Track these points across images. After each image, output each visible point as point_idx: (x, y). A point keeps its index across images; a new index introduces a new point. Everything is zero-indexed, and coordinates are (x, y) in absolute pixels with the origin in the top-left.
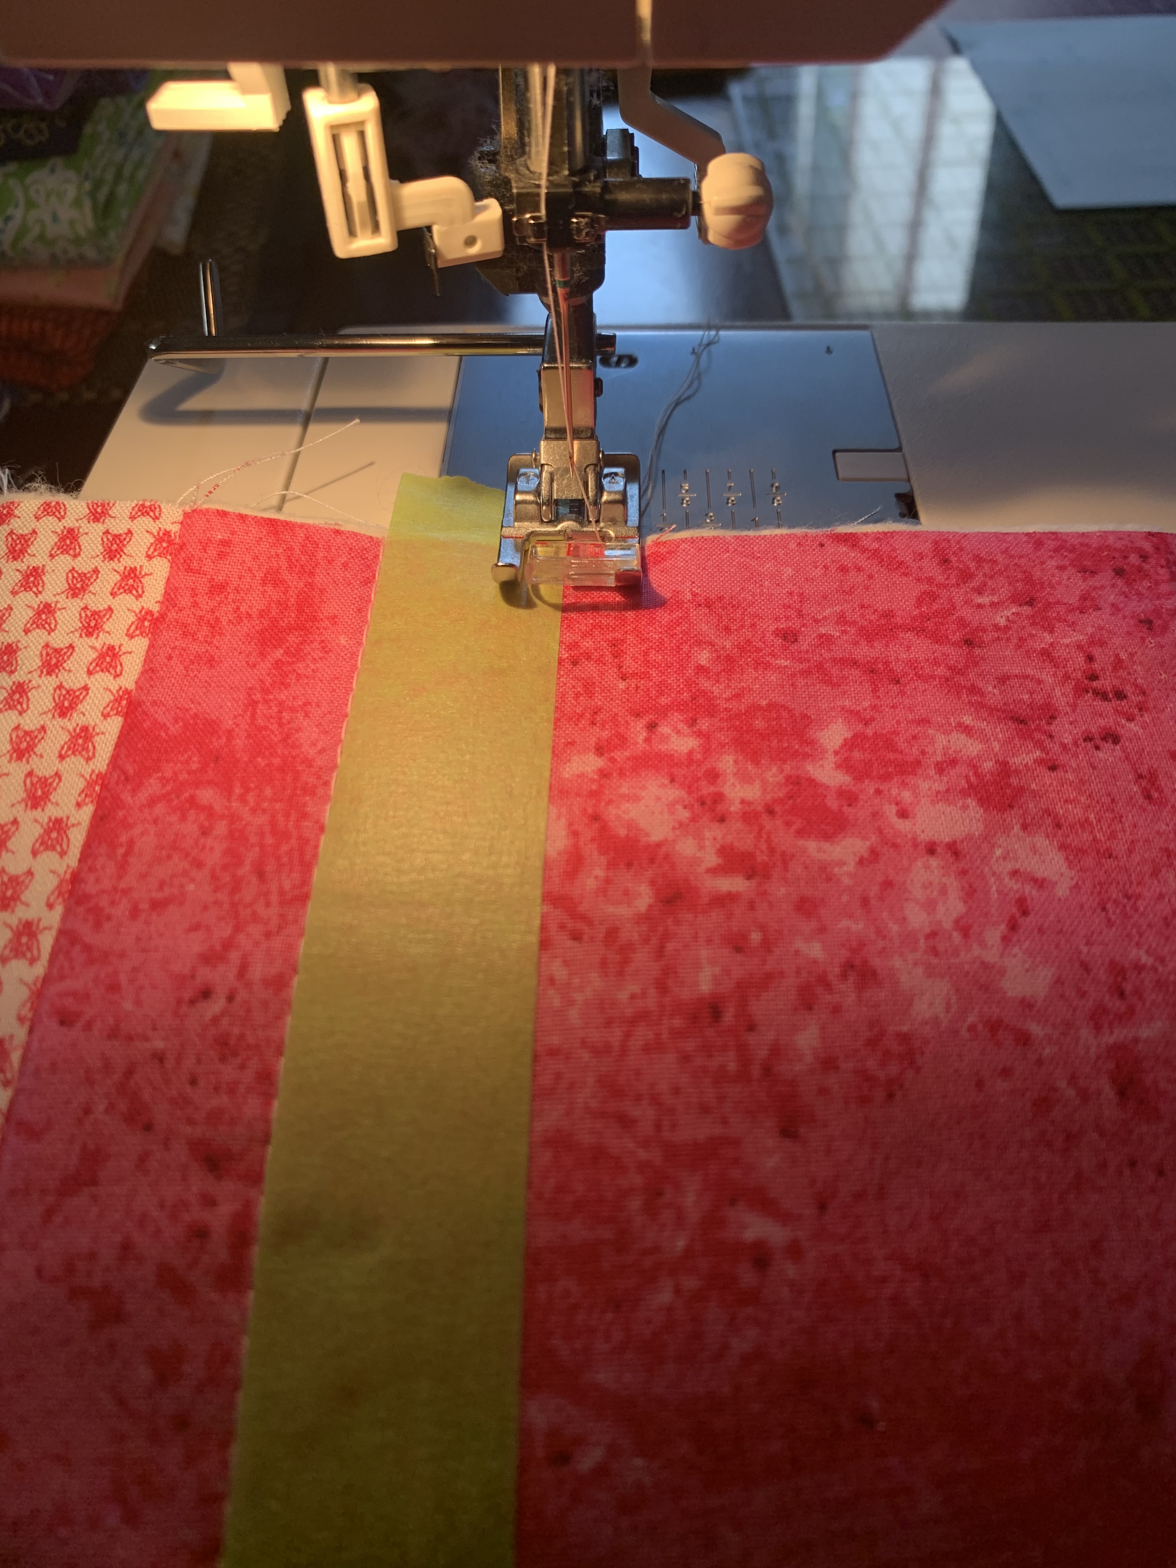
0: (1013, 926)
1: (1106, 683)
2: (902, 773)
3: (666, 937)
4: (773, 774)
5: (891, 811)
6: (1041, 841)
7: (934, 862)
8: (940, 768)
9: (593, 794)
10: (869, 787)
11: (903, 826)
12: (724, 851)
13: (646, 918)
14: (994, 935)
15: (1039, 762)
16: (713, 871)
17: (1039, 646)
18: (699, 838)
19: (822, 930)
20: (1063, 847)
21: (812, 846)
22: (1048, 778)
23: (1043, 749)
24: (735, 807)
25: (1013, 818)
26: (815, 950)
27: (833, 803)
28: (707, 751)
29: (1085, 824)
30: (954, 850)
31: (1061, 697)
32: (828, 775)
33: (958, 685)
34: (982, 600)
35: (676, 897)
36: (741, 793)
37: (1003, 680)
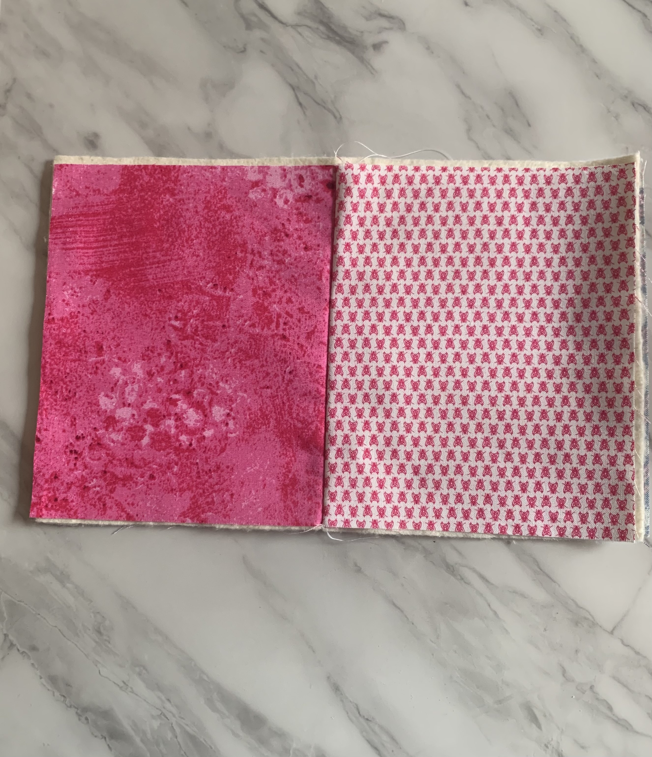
0: (116, 384)
1: (74, 456)
2: (131, 428)
3: (191, 383)
4: (162, 427)
5: (136, 417)
6: (103, 408)
7: (129, 402)
8: (122, 429)
9: (206, 423)
10: (140, 424)
11: (135, 412)
12: (176, 405)
13: (195, 388)
14: (121, 382)
15: (98, 430)
16: (179, 400)
17: (87, 471)
18: (181, 409)
19: (157, 384)
20: (99, 406)
21: (156, 407)
22: (97, 425)
23: (96, 434)
24: (172, 418)
25: (108, 414)
26: (159, 379)
27: (149, 419)
28: (178, 435)
29: (92, 412)
30: (124, 405)
31: (86, 453)
32: (149, 428)
33: (112, 457)
34: (98, 489)
35: (188, 394)
36: (171, 422)
37: (99, 459)
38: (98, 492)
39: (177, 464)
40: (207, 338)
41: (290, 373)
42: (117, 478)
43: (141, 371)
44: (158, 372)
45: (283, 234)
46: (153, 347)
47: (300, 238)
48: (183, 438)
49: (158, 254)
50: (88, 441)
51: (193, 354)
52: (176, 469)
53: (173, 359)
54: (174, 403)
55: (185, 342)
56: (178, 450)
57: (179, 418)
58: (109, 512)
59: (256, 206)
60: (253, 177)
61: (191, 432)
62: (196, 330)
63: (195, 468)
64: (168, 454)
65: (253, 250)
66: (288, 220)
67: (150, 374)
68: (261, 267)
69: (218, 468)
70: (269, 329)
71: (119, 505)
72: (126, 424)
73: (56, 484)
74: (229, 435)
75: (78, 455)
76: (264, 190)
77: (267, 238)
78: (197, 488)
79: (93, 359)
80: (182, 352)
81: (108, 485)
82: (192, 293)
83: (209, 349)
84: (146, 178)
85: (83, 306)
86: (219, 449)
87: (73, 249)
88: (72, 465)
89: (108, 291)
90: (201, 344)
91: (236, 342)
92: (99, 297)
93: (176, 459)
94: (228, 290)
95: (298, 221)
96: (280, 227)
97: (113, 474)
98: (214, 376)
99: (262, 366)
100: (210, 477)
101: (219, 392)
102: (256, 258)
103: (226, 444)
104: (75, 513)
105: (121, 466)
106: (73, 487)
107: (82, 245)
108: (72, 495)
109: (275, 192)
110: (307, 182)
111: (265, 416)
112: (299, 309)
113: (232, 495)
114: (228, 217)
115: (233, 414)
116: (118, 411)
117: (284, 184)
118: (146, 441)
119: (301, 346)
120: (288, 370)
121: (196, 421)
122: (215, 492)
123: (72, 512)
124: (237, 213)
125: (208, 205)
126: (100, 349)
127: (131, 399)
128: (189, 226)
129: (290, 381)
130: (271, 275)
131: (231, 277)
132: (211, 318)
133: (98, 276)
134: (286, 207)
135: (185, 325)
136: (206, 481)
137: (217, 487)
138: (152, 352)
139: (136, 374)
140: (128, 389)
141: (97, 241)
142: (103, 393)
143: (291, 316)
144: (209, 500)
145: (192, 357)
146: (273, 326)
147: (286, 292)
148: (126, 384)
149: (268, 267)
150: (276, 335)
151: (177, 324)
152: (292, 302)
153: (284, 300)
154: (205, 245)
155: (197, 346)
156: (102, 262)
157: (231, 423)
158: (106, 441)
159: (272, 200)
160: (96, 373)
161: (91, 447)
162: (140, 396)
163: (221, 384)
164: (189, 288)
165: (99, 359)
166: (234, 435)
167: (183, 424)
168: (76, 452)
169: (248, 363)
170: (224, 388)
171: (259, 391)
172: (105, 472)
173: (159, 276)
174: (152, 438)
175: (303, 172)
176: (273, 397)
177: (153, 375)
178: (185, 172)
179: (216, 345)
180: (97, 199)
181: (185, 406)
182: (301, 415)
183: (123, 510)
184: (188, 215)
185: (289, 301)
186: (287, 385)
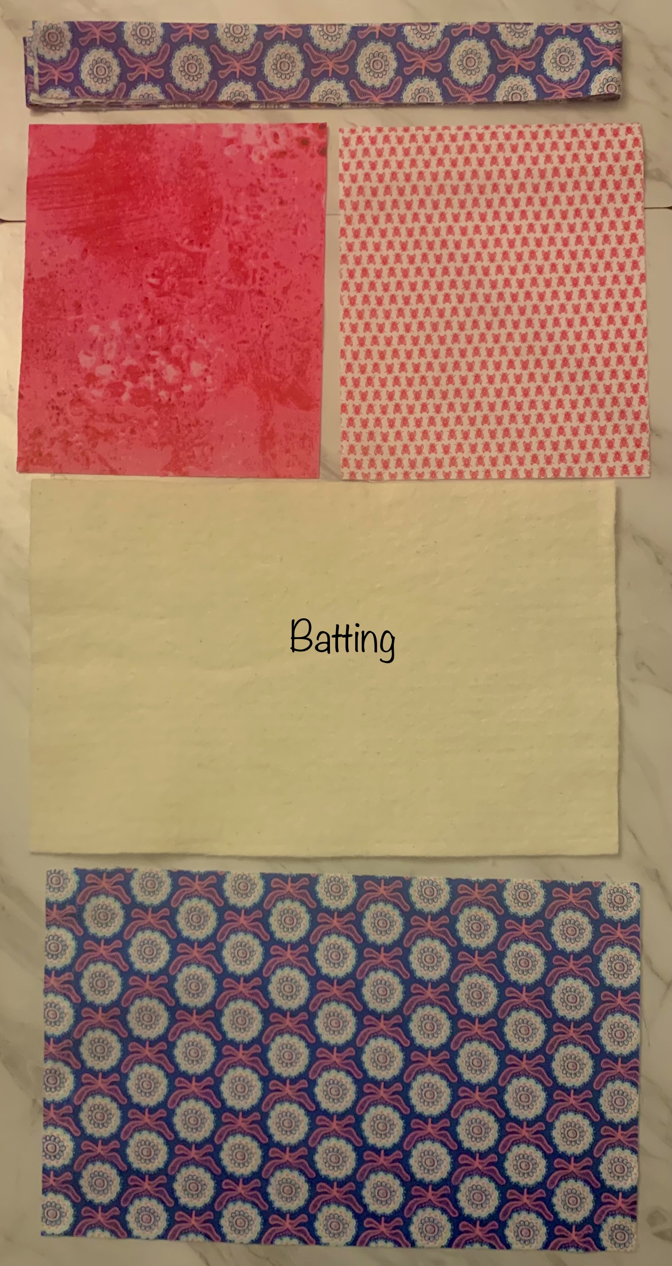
0: (95, 341)
1: (56, 412)
2: (111, 384)
3: (169, 339)
4: (141, 384)
5: (116, 374)
6: (83, 365)
7: (109, 359)
8: (102, 386)
9: (184, 378)
10: (119, 380)
11: (114, 369)
12: (154, 362)
13: (172, 344)
14: (99, 339)
15: (79, 387)
16: (157, 356)
17: (69, 426)
18: (160, 365)
19: (135, 341)
20: (79, 363)
21: (135, 363)
22: (78, 383)
23: (76, 391)
24: (152, 374)
25: (88, 371)
26: (137, 336)
27: (129, 375)
28: (157, 391)
29: (72, 369)
30: (103, 362)
31: (68, 409)
32: (128, 384)
33: (93, 412)
34: (80, 444)
35: (166, 350)
36: (149, 378)
37: (81, 414)
38: (80, 447)
39: (156, 419)
40: (184, 294)
41: (267, 327)
42: (98, 433)
43: (119, 329)
44: (136, 328)
45: (258, 190)
46: (131, 305)
47: (275, 192)
48: (163, 394)
49: (134, 213)
50: (69, 397)
51: (170, 310)
52: (156, 423)
53: (150, 316)
54: (152, 359)
55: (162, 299)
56: (158, 405)
57: (157, 374)
58: (92, 466)
59: (231, 162)
60: (227, 134)
61: (170, 388)
62: (173, 286)
63: (175, 422)
64: (148, 409)
65: (228, 206)
66: (264, 175)
67: (128, 330)
68: (236, 223)
69: (198, 422)
70: (245, 284)
71: (101, 459)
72: (105, 382)
73: (39, 440)
74: (208, 390)
75: (60, 410)
76: (239, 147)
77: (242, 194)
78: (177, 441)
79: (72, 318)
80: (159, 309)
81: (89, 440)
82: (169, 250)
83: (186, 306)
84: (122, 138)
85: (61, 266)
86: (197, 404)
87: (50, 209)
88: (54, 420)
89: (86, 250)
90: (178, 300)
91: (212, 298)
92: (76, 256)
93: (156, 414)
94: (204, 246)
95: (273, 176)
96: (255, 182)
97: (94, 428)
98: (192, 332)
99: (239, 321)
100: (190, 431)
101: (196, 347)
102: (232, 213)
103: (204, 400)
104: (60, 466)
105: (102, 421)
106: (57, 443)
107: (59, 205)
108: (56, 450)
109: (250, 149)
110: (282, 138)
111: (242, 371)
112: (275, 264)
113: (212, 449)
114: (203, 173)
115: (211, 370)
116: (98, 368)
117: (259, 141)
118: (126, 397)
119: (277, 301)
120: (265, 324)
121: (176, 377)
122: (196, 446)
123: (57, 467)
124: (212, 170)
125: (183, 162)
126: (78, 307)
127: (111, 356)
128: (165, 184)
129: (267, 335)
130: (247, 230)
131: (206, 233)
132: (187, 275)
133: (75, 235)
134: (261, 162)
135: (162, 283)
136: (187, 435)
137: (197, 441)
138: (130, 309)
139: (113, 331)
140: (106, 346)
141: (73, 200)
142: (82, 352)
143: (267, 271)
144: (190, 454)
145: (169, 313)
146: (250, 281)
147: (261, 246)
148: (105, 340)
149: (243, 223)
150: (253, 290)
151: (153, 281)
152: (268, 257)
153: (260, 255)
154: (180, 201)
155: (174, 301)
156: (79, 221)
157: (209, 378)
158: (86, 397)
159: (247, 156)
160: (75, 331)
161: (72, 403)
162: (119, 353)
163: (199, 340)
164: (166, 245)
165: (78, 317)
166: (211, 390)
167: (161, 379)
168: (57, 408)
169: (225, 318)
170: (202, 344)
171: (236, 346)
172: (87, 427)
173: (136, 234)
174: (132, 394)
175: (277, 130)
176: (250, 351)
177: (130, 332)
178: (160, 130)
179: (193, 301)
180: (73, 158)
181: (163, 363)
182: (278, 369)
183: (106, 464)
184: (163, 172)
185: (265, 256)
186: (264, 339)
